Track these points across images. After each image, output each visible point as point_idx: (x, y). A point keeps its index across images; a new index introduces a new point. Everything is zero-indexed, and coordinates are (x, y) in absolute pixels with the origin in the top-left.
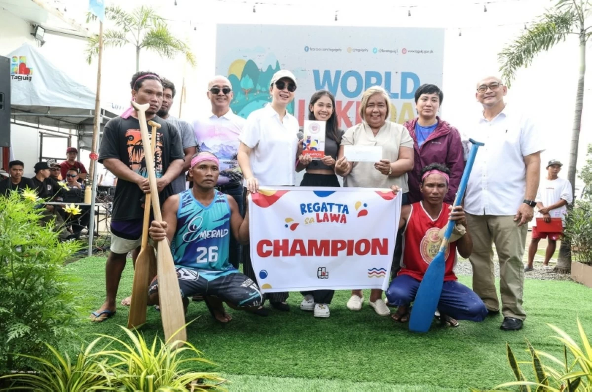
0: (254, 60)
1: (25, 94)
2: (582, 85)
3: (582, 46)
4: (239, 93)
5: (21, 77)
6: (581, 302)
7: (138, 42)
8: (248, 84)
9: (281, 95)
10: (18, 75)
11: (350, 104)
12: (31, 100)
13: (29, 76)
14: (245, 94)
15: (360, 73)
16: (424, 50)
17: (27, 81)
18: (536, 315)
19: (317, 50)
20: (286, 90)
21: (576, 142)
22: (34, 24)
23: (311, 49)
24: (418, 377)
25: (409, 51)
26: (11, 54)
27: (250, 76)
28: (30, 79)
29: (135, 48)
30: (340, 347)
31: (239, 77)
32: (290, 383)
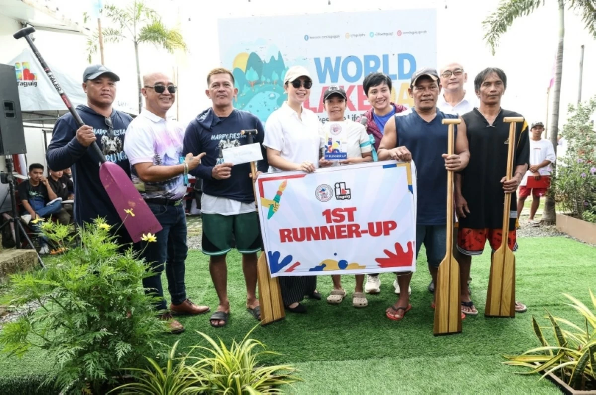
0: (257, 53)
1: (33, 100)
2: (561, 48)
3: (561, 10)
4: (245, 86)
5: (27, 83)
6: (574, 257)
7: (135, 38)
8: (253, 76)
9: (297, 94)
10: (23, 81)
11: (351, 88)
12: (40, 106)
13: (34, 81)
14: (250, 86)
15: (358, 57)
16: (418, 31)
17: (33, 87)
18: (538, 275)
19: (317, 38)
20: (303, 88)
21: (557, 103)
22: (22, 22)
23: (311, 38)
24: (454, 348)
25: (404, 33)
26: (13, 61)
27: (255, 69)
28: (35, 84)
29: (133, 44)
30: (379, 325)
31: (244, 70)
32: (349, 365)
